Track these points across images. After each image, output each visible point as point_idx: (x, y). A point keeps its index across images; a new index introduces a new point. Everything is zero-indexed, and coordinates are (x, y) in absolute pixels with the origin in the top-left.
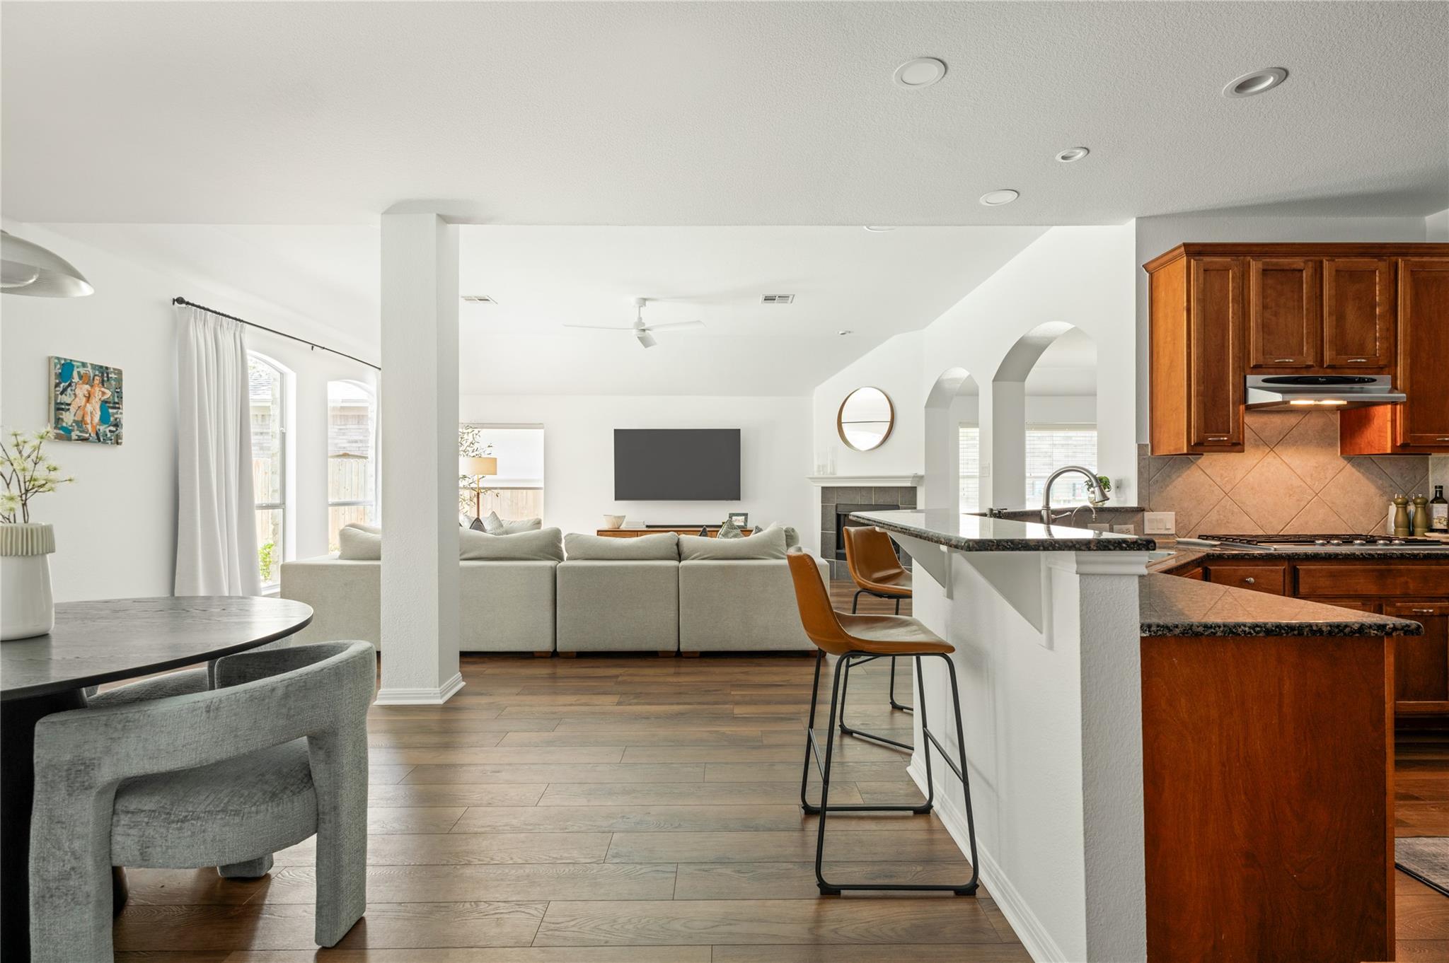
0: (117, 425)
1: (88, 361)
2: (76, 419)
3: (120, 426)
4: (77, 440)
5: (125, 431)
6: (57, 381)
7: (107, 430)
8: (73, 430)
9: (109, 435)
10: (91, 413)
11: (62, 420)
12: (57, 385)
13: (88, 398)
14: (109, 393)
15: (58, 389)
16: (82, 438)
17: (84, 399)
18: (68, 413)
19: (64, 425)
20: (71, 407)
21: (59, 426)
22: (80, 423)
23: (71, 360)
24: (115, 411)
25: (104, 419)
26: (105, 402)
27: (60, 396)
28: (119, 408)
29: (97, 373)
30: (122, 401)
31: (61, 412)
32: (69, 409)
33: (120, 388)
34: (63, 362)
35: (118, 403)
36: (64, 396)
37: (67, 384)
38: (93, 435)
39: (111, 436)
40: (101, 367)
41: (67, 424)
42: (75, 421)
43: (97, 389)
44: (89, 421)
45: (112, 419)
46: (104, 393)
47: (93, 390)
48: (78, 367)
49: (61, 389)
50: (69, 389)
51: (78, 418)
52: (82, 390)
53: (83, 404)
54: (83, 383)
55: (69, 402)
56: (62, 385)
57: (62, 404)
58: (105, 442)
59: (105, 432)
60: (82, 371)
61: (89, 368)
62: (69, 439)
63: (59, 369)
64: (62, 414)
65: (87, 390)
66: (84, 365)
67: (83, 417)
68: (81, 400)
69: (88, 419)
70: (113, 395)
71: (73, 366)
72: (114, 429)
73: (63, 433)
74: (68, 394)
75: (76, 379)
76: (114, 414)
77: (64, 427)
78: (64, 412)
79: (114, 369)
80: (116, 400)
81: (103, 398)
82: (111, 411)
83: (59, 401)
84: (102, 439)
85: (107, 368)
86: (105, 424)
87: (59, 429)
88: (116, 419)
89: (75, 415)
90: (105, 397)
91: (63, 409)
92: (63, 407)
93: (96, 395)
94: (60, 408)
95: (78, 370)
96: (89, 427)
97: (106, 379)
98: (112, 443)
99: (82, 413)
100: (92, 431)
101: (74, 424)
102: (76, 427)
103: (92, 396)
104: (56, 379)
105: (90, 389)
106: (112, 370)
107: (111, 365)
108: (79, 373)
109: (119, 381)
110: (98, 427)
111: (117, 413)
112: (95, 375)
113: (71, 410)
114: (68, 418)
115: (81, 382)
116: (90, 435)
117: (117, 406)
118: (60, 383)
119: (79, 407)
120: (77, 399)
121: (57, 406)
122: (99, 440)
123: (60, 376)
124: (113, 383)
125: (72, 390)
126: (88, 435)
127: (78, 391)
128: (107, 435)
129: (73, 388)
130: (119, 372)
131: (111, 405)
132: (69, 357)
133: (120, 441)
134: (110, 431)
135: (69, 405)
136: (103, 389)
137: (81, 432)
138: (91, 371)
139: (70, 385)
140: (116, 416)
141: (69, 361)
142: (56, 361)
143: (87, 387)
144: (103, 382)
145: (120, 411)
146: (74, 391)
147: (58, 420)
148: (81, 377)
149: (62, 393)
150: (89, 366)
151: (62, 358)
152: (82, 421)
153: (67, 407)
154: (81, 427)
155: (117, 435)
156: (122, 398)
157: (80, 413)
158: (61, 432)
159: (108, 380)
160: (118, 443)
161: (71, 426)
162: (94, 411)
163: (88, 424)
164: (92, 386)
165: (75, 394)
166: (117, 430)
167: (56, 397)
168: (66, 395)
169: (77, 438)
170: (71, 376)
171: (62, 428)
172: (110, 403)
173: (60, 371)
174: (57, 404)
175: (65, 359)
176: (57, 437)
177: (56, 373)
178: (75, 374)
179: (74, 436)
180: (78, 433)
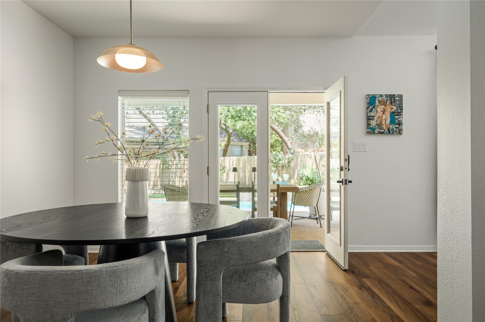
0: (400, 124)
1: (384, 93)
2: (377, 123)
3: (401, 124)
4: (378, 133)
5: (404, 127)
6: (368, 106)
7: (394, 127)
8: (376, 129)
9: (395, 130)
10: (385, 119)
11: (370, 124)
12: (368, 108)
13: (384, 112)
14: (395, 108)
15: (368, 110)
16: (380, 132)
17: (382, 113)
18: (373, 121)
19: (371, 126)
20: (375, 118)
21: (369, 127)
22: (379, 125)
23: (375, 95)
24: (398, 117)
25: (392, 122)
26: (393, 113)
27: (369, 113)
28: (401, 115)
29: (388, 98)
30: (402, 111)
31: (370, 120)
32: (374, 119)
33: (402, 104)
34: (370, 96)
35: (400, 113)
36: (371, 112)
37: (373, 107)
38: (386, 130)
39: (396, 130)
40: (391, 95)
41: (373, 126)
42: (376, 124)
43: (388, 107)
44: (384, 124)
45: (397, 121)
46: (392, 108)
47: (386, 108)
48: (378, 98)
49: (370, 110)
50: (374, 109)
51: (379, 122)
52: (380, 108)
53: (381, 115)
54: (381, 105)
55: (374, 115)
56: (370, 108)
57: (370, 117)
58: (393, 133)
59: (393, 128)
60: (380, 99)
62: (374, 133)
63: (368, 100)
64: (370, 122)
65: (383, 108)
66: (381, 96)
67: (381, 122)
68: (380, 114)
69: (384, 122)
70: (397, 109)
71: (376, 97)
72: (397, 126)
73: (371, 130)
74: (373, 111)
75: (377, 103)
76: (397, 118)
77: (371, 128)
78: (371, 121)
79: (398, 95)
80: (399, 111)
81: (391, 111)
82: (396, 117)
83: (369, 116)
84: (391, 132)
85: (394, 95)
86: (393, 124)
87: (369, 129)
88: (399, 121)
89: (377, 121)
90: (393, 110)
91: (371, 119)
92: (371, 118)
93: (388, 110)
94: (369, 119)
95: (378, 99)
96: (384, 126)
97: (393, 101)
98: (396, 134)
99: (380, 120)
100: (386, 128)
101: (376, 126)
102: (377, 127)
103: (385, 111)
104: (367, 105)
105: (384, 108)
106: (397, 96)
107: (396, 93)
108: (379, 100)
109: (401, 101)
110: (389, 126)
111: (399, 118)
112: (387, 100)
113: (375, 119)
114: (373, 123)
115: (380, 104)
116: (385, 130)
117: (400, 114)
118: (369, 107)
119: (379, 117)
120: (378, 113)
121: (368, 118)
122: (390, 132)
123: (369, 103)
124: (397, 102)
125: (375, 109)
126: (384, 130)
127: (378, 110)
128: (394, 130)
129: (376, 108)
130: (401, 96)
131: (396, 114)
132: (373, 93)
133: (401, 132)
134: (396, 128)
135: (374, 116)
136: (392, 106)
137: (380, 129)
138: (385, 98)
139: (374, 107)
140: (399, 119)
141: (374, 95)
142: (368, 96)
143: (383, 106)
144: (391, 103)
145: (401, 116)
146: (376, 109)
147: (368, 125)
148: (379, 102)
149: (370, 112)
150: (384, 96)
151: (370, 95)
152: (380, 124)
153: (373, 118)
154: (380, 127)
155: (400, 129)
156: (402, 109)
157: (379, 120)
158: (370, 130)
159: (394, 101)
160: (400, 134)
161: (375, 127)
162: (387, 118)
163: (384, 125)
164: (385, 106)
165: (377, 112)
166: (399, 126)
167: (367, 113)
168: (372, 112)
169: (378, 132)
170: (375, 102)
172: (395, 113)
173: (369, 101)
174: (368, 117)
175: (372, 95)
176: (368, 133)
177: (367, 102)
178: (377, 101)
179: (376, 131)
180: (378, 130)
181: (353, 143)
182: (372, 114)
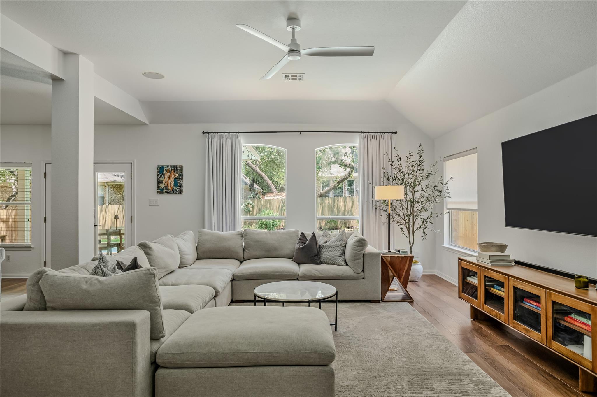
0: (181, 186)
1: (169, 164)
2: (165, 185)
3: (182, 186)
5: (184, 188)
6: (158, 174)
7: (177, 188)
8: (164, 190)
9: (177, 190)
10: (170, 183)
11: (160, 186)
12: (158, 175)
13: (169, 178)
14: (177, 175)
15: (158, 176)
17: (168, 178)
18: (162, 184)
19: (161, 188)
21: (159, 189)
22: (166, 187)
24: (180, 181)
25: (175, 185)
26: (176, 178)
28: (181, 180)
29: (173, 168)
30: (183, 177)
32: (162, 183)
33: (182, 172)
34: (160, 167)
35: (181, 178)
39: (178, 190)
40: (174, 166)
42: (164, 186)
43: (173, 174)
44: (170, 186)
45: (178, 184)
46: (175, 175)
47: (171, 175)
50: (162, 176)
51: (166, 185)
52: (167, 175)
53: (167, 180)
54: (167, 173)
56: (160, 175)
57: (160, 181)
58: (176, 193)
59: (176, 189)
60: (167, 169)
61: (170, 167)
62: (163, 193)
64: (160, 185)
66: (168, 166)
68: (167, 179)
69: (169, 185)
70: (179, 175)
71: (164, 167)
72: (179, 188)
75: (165, 172)
76: (179, 182)
79: (179, 166)
80: (180, 177)
81: (175, 177)
82: (178, 181)
83: (159, 180)
84: (175, 192)
85: (176, 166)
86: (176, 186)
87: (159, 190)
88: (180, 184)
89: (164, 184)
90: (176, 176)
91: (160, 183)
92: (160, 182)
94: (159, 182)
97: (176, 170)
98: (178, 193)
99: (167, 183)
100: (171, 189)
102: (165, 189)
103: (171, 177)
104: (158, 173)
106: (178, 166)
107: (178, 165)
108: (166, 169)
109: (181, 170)
110: (173, 188)
111: (180, 182)
112: (172, 169)
114: (162, 186)
115: (167, 172)
117: (181, 179)
118: (159, 174)
119: (166, 182)
121: (158, 182)
122: (174, 192)
123: (159, 172)
124: (179, 171)
125: (163, 176)
126: (169, 191)
127: (165, 176)
128: (176, 190)
130: (181, 167)
131: (178, 179)
133: (182, 192)
134: (178, 189)
135: (162, 181)
136: (175, 174)
137: (167, 190)
138: (170, 168)
139: (163, 174)
140: (180, 183)
142: (158, 167)
143: (169, 174)
144: (175, 172)
145: (182, 181)
147: (159, 187)
149: (160, 178)
150: (170, 166)
155: (181, 190)
156: (182, 176)
157: (166, 183)
158: (160, 191)
159: (177, 170)
160: (181, 193)
161: (163, 188)
162: (172, 182)
164: (171, 173)
165: (165, 177)
166: (180, 188)
167: (158, 179)
170: (163, 171)
171: (161, 189)
172: (178, 178)
173: (159, 170)
174: (158, 181)
175: (161, 166)
176: (158, 192)
177: (158, 171)
178: (165, 170)
179: (164, 191)
180: (166, 190)
181: (149, 200)
182: (161, 179)
